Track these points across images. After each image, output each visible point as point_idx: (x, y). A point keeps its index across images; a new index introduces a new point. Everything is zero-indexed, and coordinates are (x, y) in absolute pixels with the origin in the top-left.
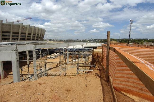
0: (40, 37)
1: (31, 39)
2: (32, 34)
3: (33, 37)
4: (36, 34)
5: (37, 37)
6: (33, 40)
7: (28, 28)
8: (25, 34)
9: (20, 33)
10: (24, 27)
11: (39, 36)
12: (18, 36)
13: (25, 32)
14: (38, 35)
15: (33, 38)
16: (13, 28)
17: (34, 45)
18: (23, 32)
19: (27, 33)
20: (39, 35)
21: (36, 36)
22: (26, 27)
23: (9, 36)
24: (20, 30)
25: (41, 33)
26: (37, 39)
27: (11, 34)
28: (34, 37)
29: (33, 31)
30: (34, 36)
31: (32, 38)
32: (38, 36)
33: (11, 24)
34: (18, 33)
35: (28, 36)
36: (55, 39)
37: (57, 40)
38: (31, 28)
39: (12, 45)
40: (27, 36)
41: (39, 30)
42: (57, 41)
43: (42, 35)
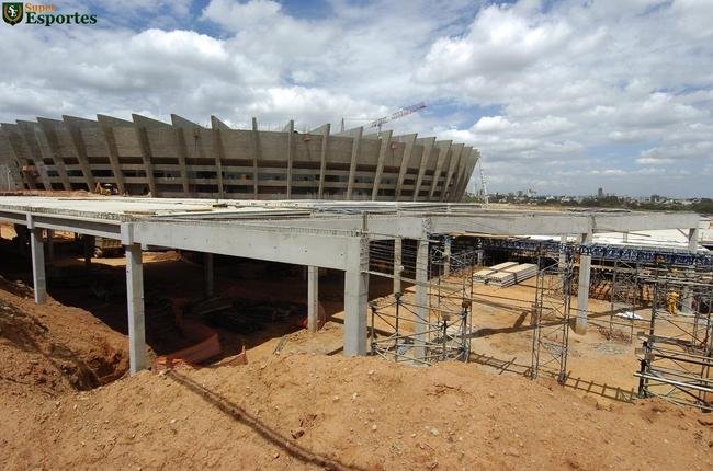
0: (450, 186)
1: (417, 191)
2: (422, 171)
3: (423, 184)
4: (438, 173)
5: (440, 184)
6: (424, 198)
7: (411, 148)
8: (397, 170)
9: (380, 168)
10: (395, 146)
11: (449, 180)
12: (371, 181)
13: (396, 165)
14: (444, 174)
15: (425, 188)
16: (359, 152)
17: (427, 216)
18: (390, 164)
19: (403, 170)
20: (451, 173)
21: (437, 178)
22: (404, 145)
23: (346, 179)
24: (381, 158)
25: (458, 167)
26: (437, 194)
27: (352, 173)
28: (429, 184)
29: (425, 160)
30: (428, 178)
31: (418, 187)
32: (442, 179)
33: (356, 136)
34: (373, 169)
35: (406, 182)
36: (520, 192)
37: (530, 195)
38: (418, 146)
39: (351, 213)
40: (401, 180)
41: (450, 154)
42: (527, 200)
43: (460, 175)
